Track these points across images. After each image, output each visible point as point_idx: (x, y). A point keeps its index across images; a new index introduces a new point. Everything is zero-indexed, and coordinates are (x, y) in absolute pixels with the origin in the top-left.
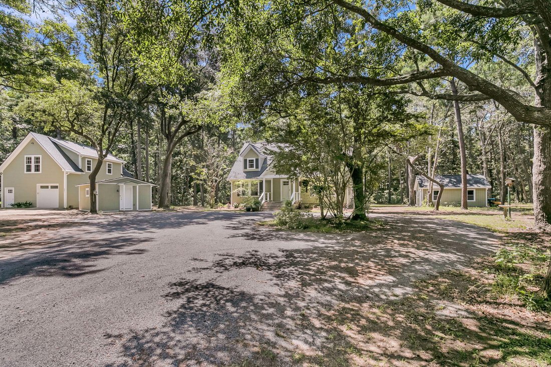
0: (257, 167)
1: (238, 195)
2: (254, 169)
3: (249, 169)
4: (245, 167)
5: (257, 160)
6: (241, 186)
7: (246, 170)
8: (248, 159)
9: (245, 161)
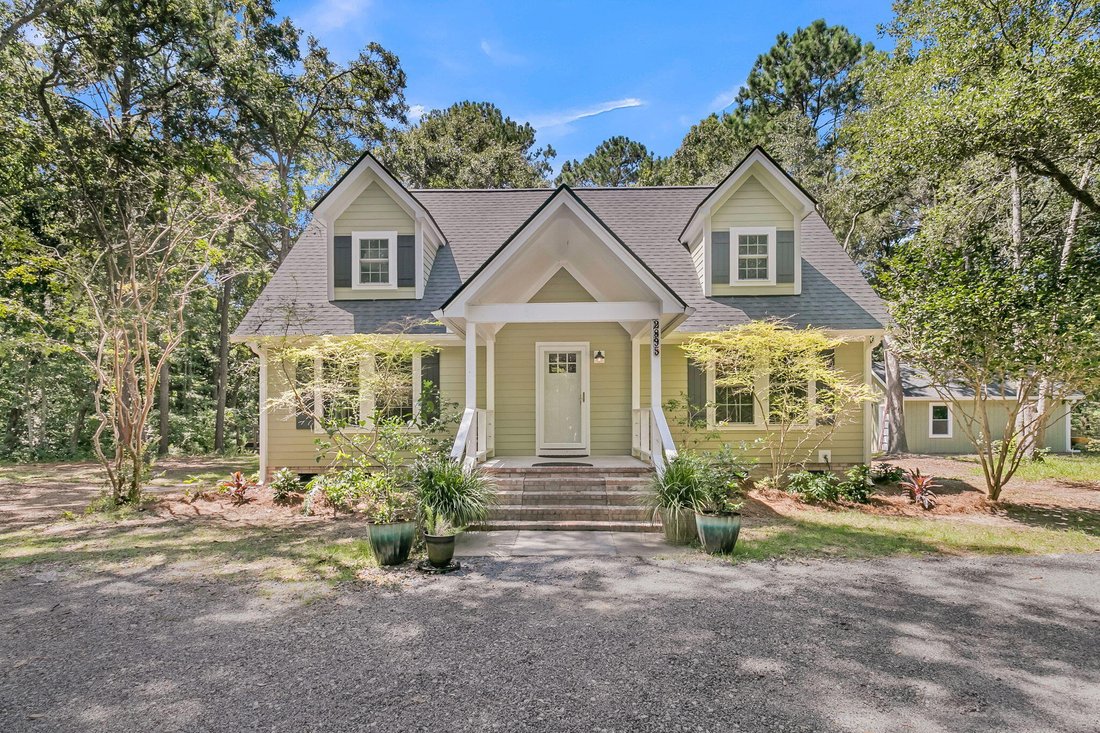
0: (406, 279)
1: (304, 423)
2: (391, 288)
3: (359, 288)
4: (342, 279)
5: (406, 243)
6: (320, 368)
7: (344, 294)
8: (357, 237)
9: (342, 244)
